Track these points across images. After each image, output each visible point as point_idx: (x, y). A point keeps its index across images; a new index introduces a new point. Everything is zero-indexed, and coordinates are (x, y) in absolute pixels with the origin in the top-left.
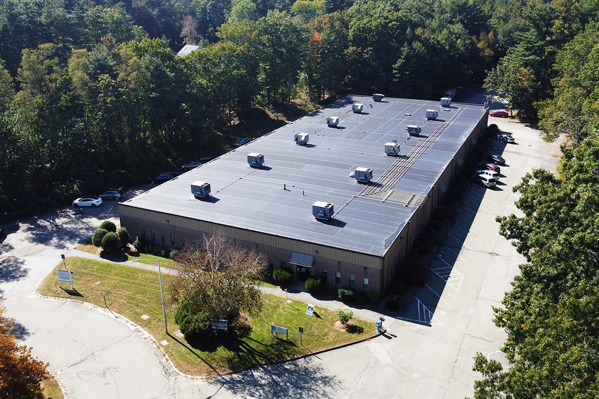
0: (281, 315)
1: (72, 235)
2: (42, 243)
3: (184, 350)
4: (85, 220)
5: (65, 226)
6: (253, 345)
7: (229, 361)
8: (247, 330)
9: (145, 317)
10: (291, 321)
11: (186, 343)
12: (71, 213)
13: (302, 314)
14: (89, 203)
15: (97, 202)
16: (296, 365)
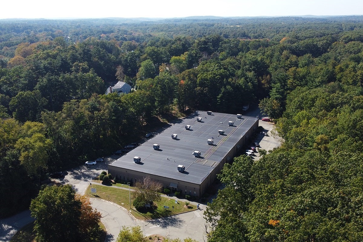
0: (167, 203)
1: (89, 177)
2: (78, 179)
3: (137, 213)
4: (92, 170)
5: (85, 173)
6: (158, 212)
7: (151, 216)
8: (156, 207)
9: (123, 204)
10: (170, 205)
11: (137, 211)
12: (85, 167)
14: (92, 163)
15: (95, 163)
16: (172, 217)
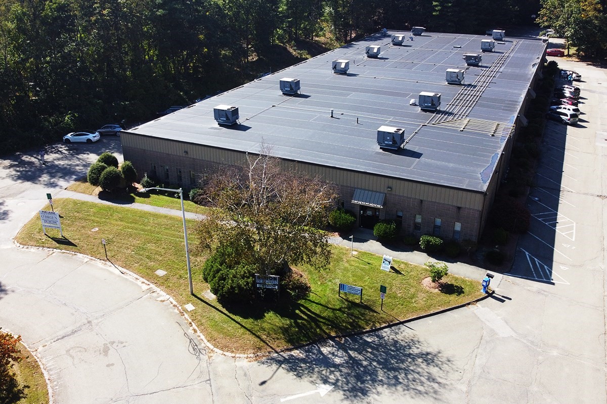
0: (346, 269)
1: (66, 173)
2: (28, 180)
3: (219, 316)
4: (80, 156)
5: (57, 163)
6: (316, 309)
7: (285, 331)
8: (303, 290)
9: (161, 273)
10: (361, 278)
11: (220, 307)
12: (64, 149)
13: (375, 269)
14: (83, 138)
15: (94, 137)
16: (381, 337)
